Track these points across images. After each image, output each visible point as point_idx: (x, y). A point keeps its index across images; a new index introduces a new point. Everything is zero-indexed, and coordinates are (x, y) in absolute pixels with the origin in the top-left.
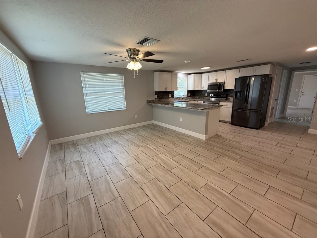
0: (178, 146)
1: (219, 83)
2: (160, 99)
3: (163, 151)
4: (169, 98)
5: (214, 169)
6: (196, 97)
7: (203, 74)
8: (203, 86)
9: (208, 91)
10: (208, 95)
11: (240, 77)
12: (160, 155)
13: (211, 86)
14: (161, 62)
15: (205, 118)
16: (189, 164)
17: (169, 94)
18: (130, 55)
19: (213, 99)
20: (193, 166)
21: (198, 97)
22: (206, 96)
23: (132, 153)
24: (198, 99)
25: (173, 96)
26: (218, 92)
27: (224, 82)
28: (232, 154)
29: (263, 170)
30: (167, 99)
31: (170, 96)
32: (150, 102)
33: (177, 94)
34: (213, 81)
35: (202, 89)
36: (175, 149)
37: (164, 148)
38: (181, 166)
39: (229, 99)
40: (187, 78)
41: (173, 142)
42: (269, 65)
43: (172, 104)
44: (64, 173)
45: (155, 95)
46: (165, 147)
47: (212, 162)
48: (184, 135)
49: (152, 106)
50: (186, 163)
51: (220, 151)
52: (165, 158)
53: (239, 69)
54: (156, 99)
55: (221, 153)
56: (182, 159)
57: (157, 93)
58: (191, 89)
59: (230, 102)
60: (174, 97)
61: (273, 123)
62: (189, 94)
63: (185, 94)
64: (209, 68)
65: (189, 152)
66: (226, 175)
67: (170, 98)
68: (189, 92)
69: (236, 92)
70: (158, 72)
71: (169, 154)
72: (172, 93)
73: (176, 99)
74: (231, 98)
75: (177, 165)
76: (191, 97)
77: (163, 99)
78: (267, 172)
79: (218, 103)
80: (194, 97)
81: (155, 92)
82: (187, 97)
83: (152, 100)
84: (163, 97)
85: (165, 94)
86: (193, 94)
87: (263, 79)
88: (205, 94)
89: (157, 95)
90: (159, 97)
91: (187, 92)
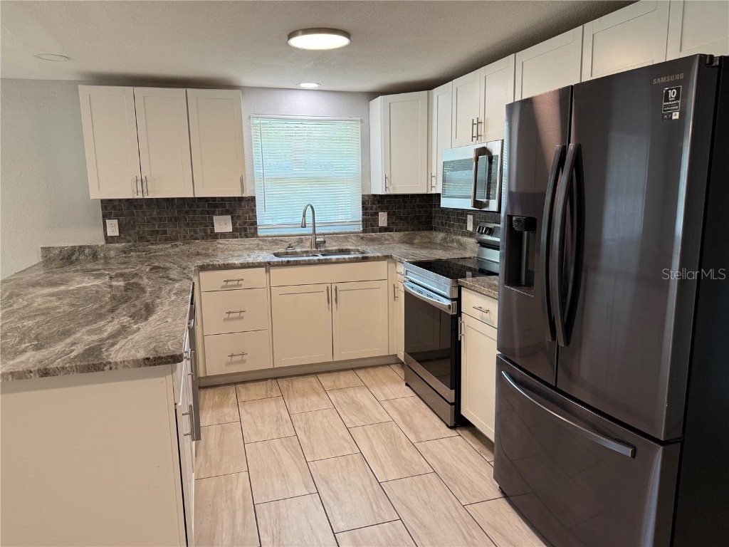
2: (141, 238)
4: (216, 236)
6: (435, 233)
17: (214, 213)
21: (441, 235)
25: (246, 226)
30: (199, 245)
31: (224, 226)
45: (106, 216)
54: (109, 240)
57: (111, 208)
58: (378, 189)
60: (255, 234)
62: (383, 219)
63: (349, 214)
67: (224, 235)
68: (373, 204)
72: (238, 207)
73: (274, 241)
76: (396, 235)
77: (167, 240)
79: (456, 296)
80: (427, 233)
81: (103, 201)
82: (364, 231)
83: (82, 249)
84: (165, 232)
85: (187, 212)
86: (418, 218)
87: (667, 99)
88: (465, 222)
89: (116, 217)
90: (132, 232)
91: (363, 203)
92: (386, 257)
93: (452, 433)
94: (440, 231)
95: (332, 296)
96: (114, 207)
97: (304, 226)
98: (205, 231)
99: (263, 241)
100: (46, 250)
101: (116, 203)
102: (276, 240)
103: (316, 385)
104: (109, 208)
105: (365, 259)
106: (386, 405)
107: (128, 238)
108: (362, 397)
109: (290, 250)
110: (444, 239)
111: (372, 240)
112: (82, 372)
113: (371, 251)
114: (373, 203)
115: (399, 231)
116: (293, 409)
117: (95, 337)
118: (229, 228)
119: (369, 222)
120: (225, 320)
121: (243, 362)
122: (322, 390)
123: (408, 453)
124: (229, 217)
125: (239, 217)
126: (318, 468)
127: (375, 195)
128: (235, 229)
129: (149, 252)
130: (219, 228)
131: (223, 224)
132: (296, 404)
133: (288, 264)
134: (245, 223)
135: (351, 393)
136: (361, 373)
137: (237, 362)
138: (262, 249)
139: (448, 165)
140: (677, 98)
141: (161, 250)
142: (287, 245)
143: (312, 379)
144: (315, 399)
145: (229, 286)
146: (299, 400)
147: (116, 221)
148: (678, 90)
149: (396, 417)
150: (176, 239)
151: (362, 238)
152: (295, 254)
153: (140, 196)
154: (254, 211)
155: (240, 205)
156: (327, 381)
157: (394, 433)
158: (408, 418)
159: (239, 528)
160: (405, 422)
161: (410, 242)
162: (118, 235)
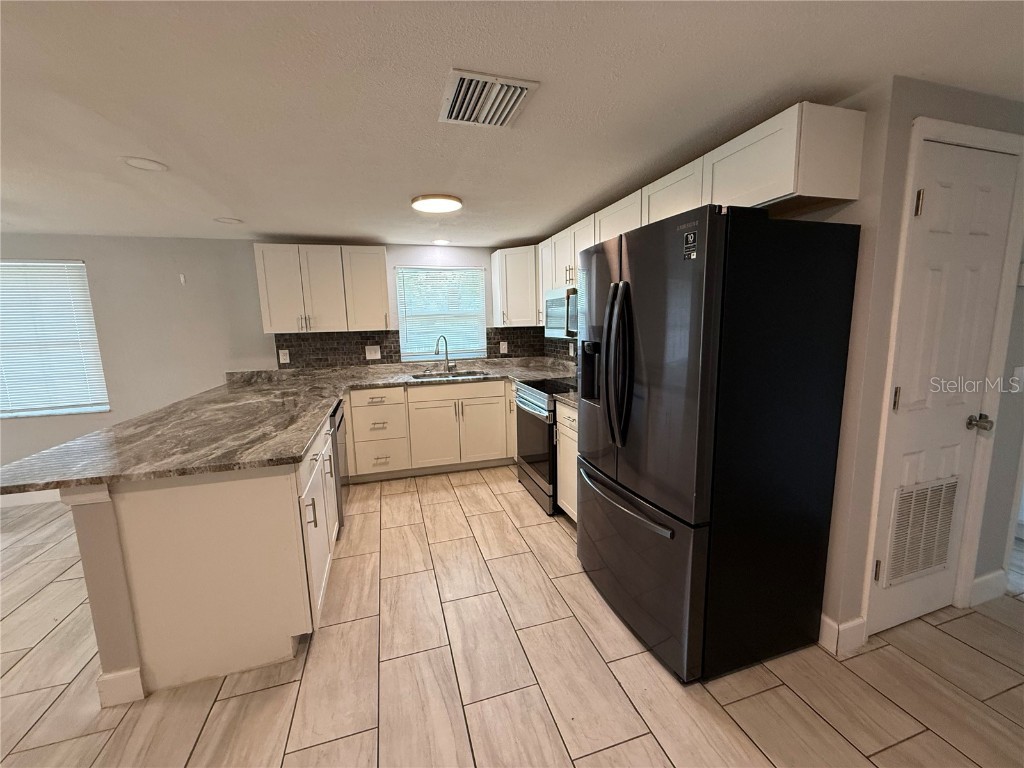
2: (308, 365)
4: (367, 363)
6: (546, 358)
7: (539, 246)
8: (539, 307)
17: (366, 344)
21: (550, 361)
25: (392, 354)
30: (353, 370)
35: (539, 323)
40: (487, 269)
45: (279, 348)
54: (281, 366)
57: (283, 340)
58: (499, 324)
60: (398, 361)
62: (504, 347)
63: (477, 345)
67: (374, 362)
72: (385, 339)
76: (515, 360)
77: (328, 366)
79: (552, 408)
80: (540, 358)
81: (276, 335)
82: (488, 357)
83: (259, 373)
84: (327, 360)
85: (344, 344)
86: (533, 346)
87: (687, 243)
88: (568, 349)
89: (287, 347)
90: (300, 360)
91: (487, 334)
93: (551, 520)
94: (550, 356)
95: (459, 410)
96: (286, 340)
97: (437, 353)
98: (359, 359)
99: (406, 366)
100: (230, 375)
101: (288, 337)
102: (415, 365)
103: (446, 483)
104: (282, 340)
105: (486, 379)
106: (500, 498)
107: (298, 365)
108: (482, 492)
109: (428, 373)
110: (553, 363)
111: (495, 364)
112: (215, 471)
113: (493, 373)
114: (495, 334)
115: (518, 357)
116: (425, 502)
117: (237, 443)
118: (378, 356)
119: (493, 350)
120: (371, 429)
121: (386, 463)
122: (450, 486)
123: (513, 537)
124: (378, 347)
125: (386, 347)
126: (437, 550)
127: (497, 328)
128: (383, 357)
129: (314, 375)
131: (373, 353)
132: (427, 498)
133: (422, 384)
134: (391, 351)
135: (473, 488)
136: (484, 473)
137: (381, 464)
138: (404, 372)
139: (550, 304)
140: (694, 241)
141: (324, 374)
142: (425, 369)
143: (444, 478)
144: (443, 494)
145: (373, 403)
146: (431, 494)
147: (287, 351)
148: (694, 234)
149: (508, 509)
150: (336, 365)
151: (487, 363)
152: (431, 376)
153: (304, 331)
154: (398, 342)
155: (387, 338)
156: (455, 479)
157: (503, 521)
158: (516, 508)
159: (365, 598)
160: (513, 511)
161: (526, 366)
162: (288, 361)
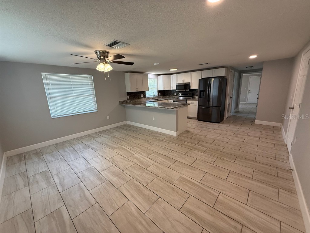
0: (152, 144)
1: (186, 83)
2: (132, 99)
3: (138, 151)
5: (185, 162)
7: (171, 75)
8: (171, 86)
9: (176, 91)
10: (177, 95)
11: (202, 78)
12: (136, 155)
13: (179, 86)
14: (131, 64)
15: (175, 116)
16: (164, 160)
17: (141, 94)
18: (99, 56)
19: (181, 98)
20: (167, 162)
22: (175, 95)
23: (107, 156)
24: (168, 98)
25: (145, 96)
26: (185, 91)
27: (190, 83)
28: (199, 146)
29: (224, 158)
30: (139, 100)
31: (142, 96)
32: (122, 103)
33: (148, 94)
34: (180, 81)
35: (171, 89)
36: (150, 148)
37: (139, 148)
38: (156, 163)
39: (195, 97)
40: (158, 79)
41: (147, 141)
42: (224, 68)
43: (145, 104)
44: (28, 187)
45: (127, 95)
46: (140, 146)
47: (183, 156)
48: (158, 133)
49: (124, 107)
50: (160, 160)
51: (190, 145)
52: (141, 157)
53: (201, 71)
54: (128, 99)
55: (191, 147)
56: (156, 156)
58: (161, 89)
59: (196, 100)
60: (146, 97)
61: (230, 116)
62: (160, 94)
63: (156, 94)
64: (177, 70)
65: (163, 149)
66: (196, 166)
67: (142, 98)
68: (159, 92)
69: (200, 91)
70: (128, 73)
71: (144, 153)
72: (144, 93)
73: (148, 98)
74: (196, 97)
75: (153, 162)
76: (162, 97)
77: (135, 99)
78: (227, 160)
81: (127, 93)
83: (125, 101)
85: (137, 94)
92: (167, 99)
96: (128, 94)
100: (120, 101)
107: (130, 99)
119: (158, 95)
129: (133, 101)
130: (141, 97)
138: (147, 100)
141: (135, 101)
147: (129, 96)
151: (158, 97)
